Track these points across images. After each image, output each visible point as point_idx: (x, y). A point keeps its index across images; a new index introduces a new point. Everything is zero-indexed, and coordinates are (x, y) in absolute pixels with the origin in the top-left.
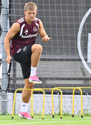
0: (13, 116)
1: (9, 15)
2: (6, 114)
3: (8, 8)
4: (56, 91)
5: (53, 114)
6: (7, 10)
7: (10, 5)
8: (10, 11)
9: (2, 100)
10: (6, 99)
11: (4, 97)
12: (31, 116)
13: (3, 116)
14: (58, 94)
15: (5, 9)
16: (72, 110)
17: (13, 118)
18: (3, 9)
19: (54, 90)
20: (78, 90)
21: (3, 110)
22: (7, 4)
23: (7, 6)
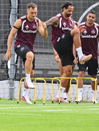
0: (18, 101)
1: (17, 14)
2: (13, 99)
3: (17, 8)
4: (56, 81)
5: (53, 100)
6: (16, 10)
7: (18, 6)
8: (18, 11)
9: (10, 87)
10: (13, 87)
11: (12, 84)
12: (34, 102)
13: (10, 101)
14: (58, 83)
15: (14, 9)
16: (69, 97)
17: (18, 103)
18: (12, 9)
19: (54, 80)
20: (74, 80)
21: (11, 96)
22: (16, 5)
23: (16, 7)
